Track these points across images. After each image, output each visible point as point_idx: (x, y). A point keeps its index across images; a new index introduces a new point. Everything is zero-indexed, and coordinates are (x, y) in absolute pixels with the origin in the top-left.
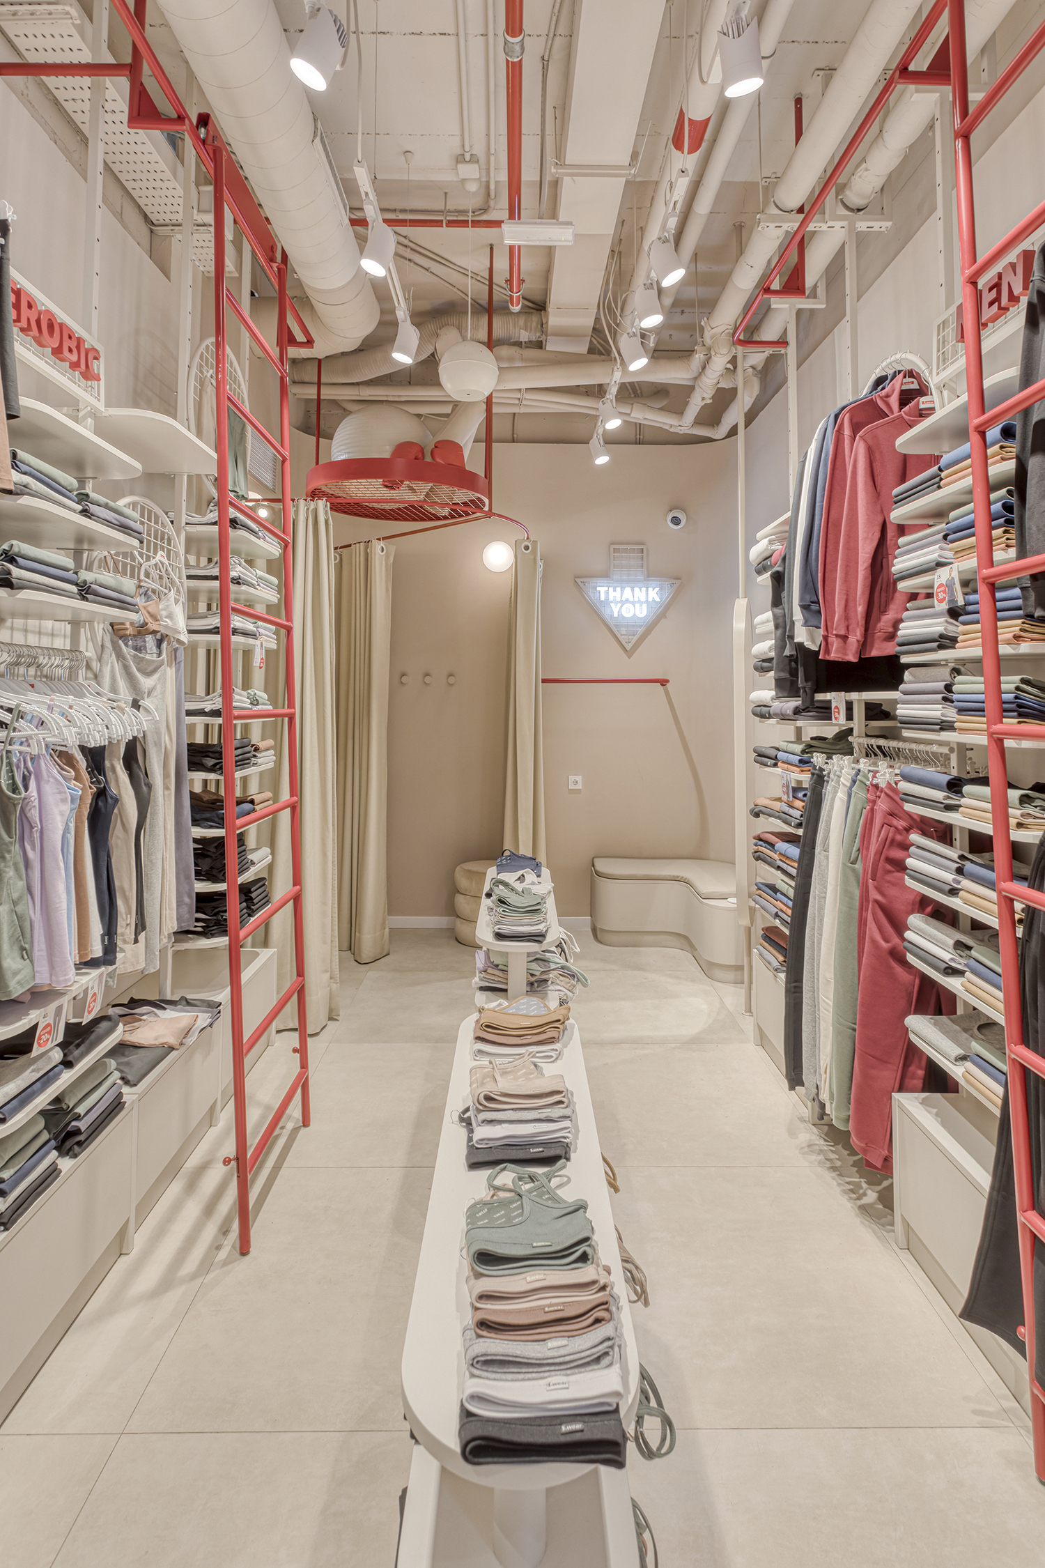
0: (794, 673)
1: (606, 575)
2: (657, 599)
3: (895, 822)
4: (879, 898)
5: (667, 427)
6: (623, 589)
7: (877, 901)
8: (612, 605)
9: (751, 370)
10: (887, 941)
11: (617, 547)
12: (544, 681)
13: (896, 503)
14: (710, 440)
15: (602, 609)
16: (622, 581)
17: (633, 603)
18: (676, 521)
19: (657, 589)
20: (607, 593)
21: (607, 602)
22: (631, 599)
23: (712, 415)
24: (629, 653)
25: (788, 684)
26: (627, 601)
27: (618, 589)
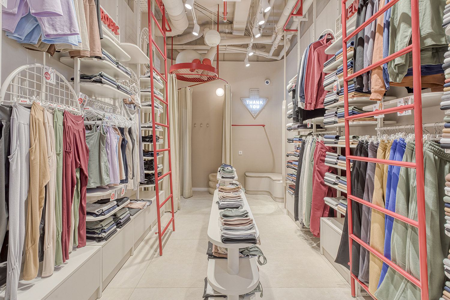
0: (298, 116)
1: (249, 97)
2: (262, 104)
3: (322, 150)
4: (318, 169)
5: (265, 57)
6: (253, 101)
7: (317, 170)
8: (250, 105)
9: (288, 39)
10: (320, 180)
11: (251, 90)
12: (232, 125)
13: (324, 67)
14: (277, 60)
15: (247, 106)
16: (253, 99)
17: (256, 105)
18: (267, 82)
19: (262, 101)
20: (249, 102)
21: (249, 105)
22: (255, 104)
23: (277, 53)
24: (255, 118)
25: (296, 119)
26: (254, 104)
27: (252, 101)
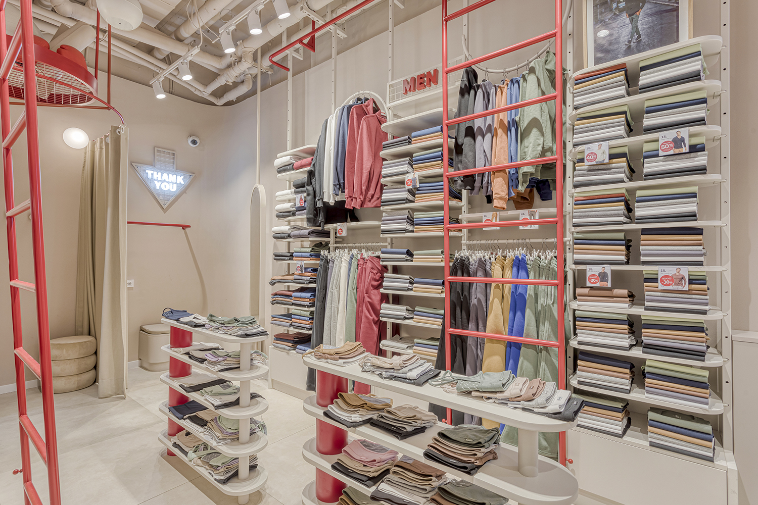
0: (316, 215)
1: (152, 165)
2: (182, 183)
3: (373, 271)
4: (369, 300)
5: (193, 90)
6: (162, 174)
8: (156, 182)
9: (250, 76)
11: (157, 150)
14: (213, 104)
15: (149, 184)
16: (161, 169)
17: (168, 183)
18: (194, 142)
19: (182, 177)
20: (152, 174)
21: (152, 180)
22: (167, 180)
24: (165, 210)
25: (313, 220)
26: (164, 181)
27: (160, 174)
